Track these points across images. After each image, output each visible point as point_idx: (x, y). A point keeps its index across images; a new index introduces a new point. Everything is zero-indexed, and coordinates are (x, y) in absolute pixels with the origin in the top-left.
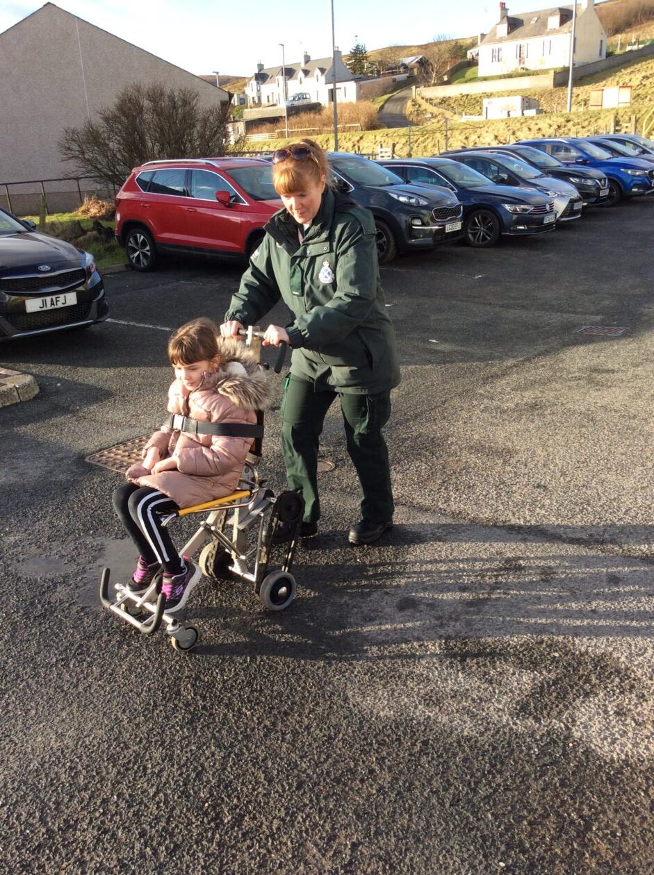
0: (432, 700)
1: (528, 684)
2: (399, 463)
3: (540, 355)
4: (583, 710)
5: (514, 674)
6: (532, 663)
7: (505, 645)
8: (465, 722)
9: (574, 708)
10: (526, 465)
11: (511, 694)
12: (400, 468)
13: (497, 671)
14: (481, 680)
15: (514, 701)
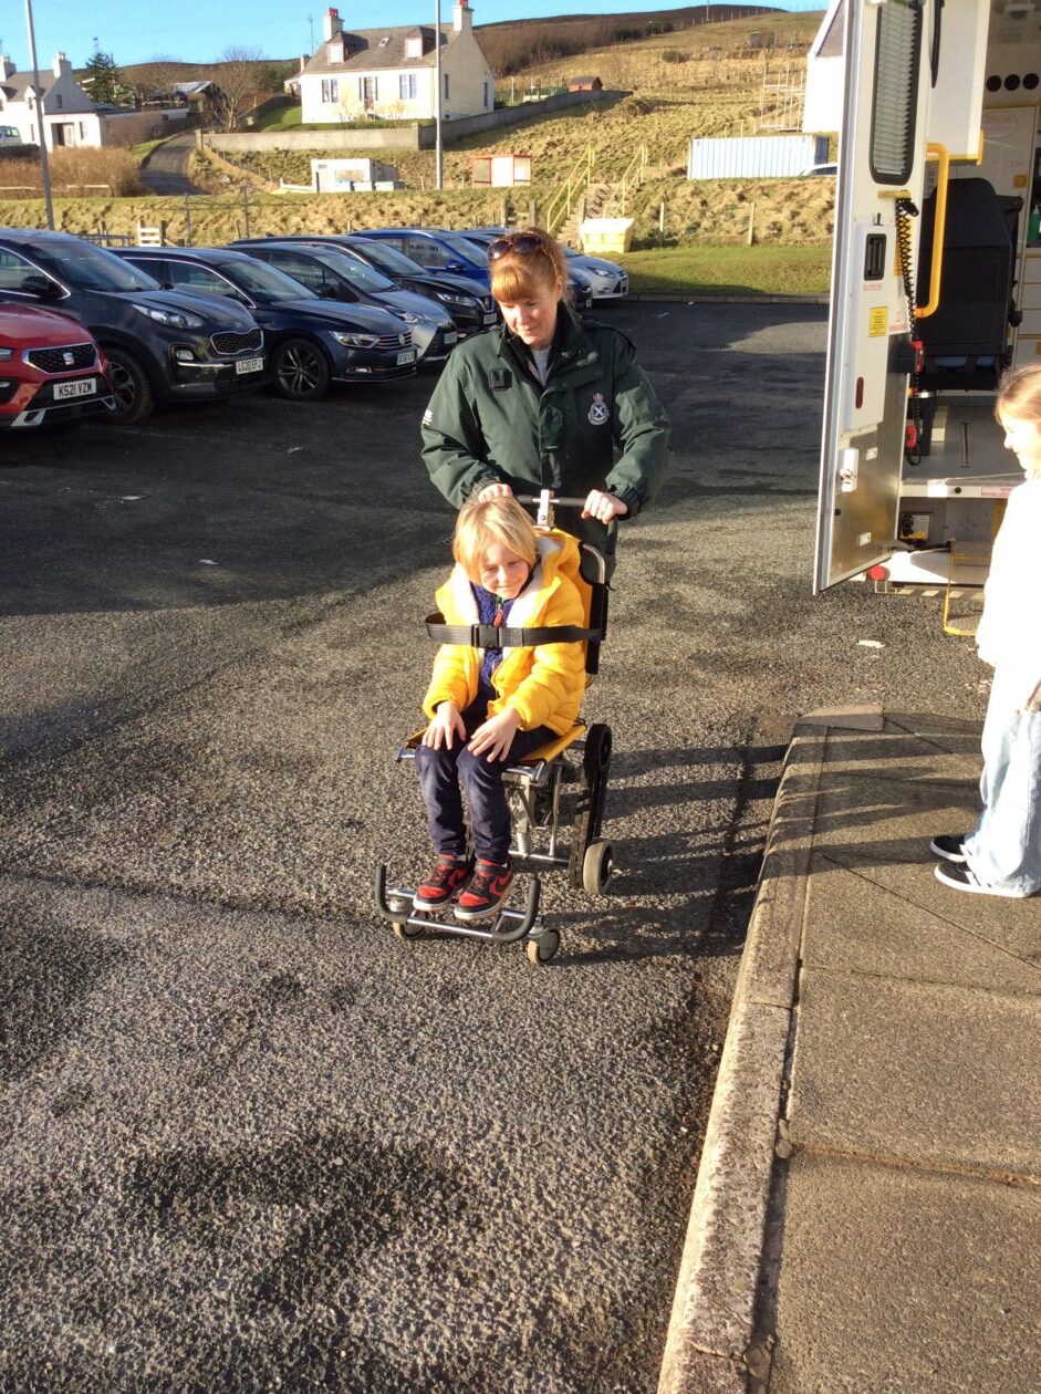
0: (92, 1309)
1: (280, 1235)
2: (106, 799)
3: (380, 583)
4: (373, 1272)
5: (257, 1217)
6: (293, 1186)
7: (249, 1157)
8: (151, 1344)
9: (357, 1271)
10: (334, 785)
11: (246, 1264)
12: (108, 809)
13: (227, 1218)
14: (194, 1242)
15: (250, 1279)
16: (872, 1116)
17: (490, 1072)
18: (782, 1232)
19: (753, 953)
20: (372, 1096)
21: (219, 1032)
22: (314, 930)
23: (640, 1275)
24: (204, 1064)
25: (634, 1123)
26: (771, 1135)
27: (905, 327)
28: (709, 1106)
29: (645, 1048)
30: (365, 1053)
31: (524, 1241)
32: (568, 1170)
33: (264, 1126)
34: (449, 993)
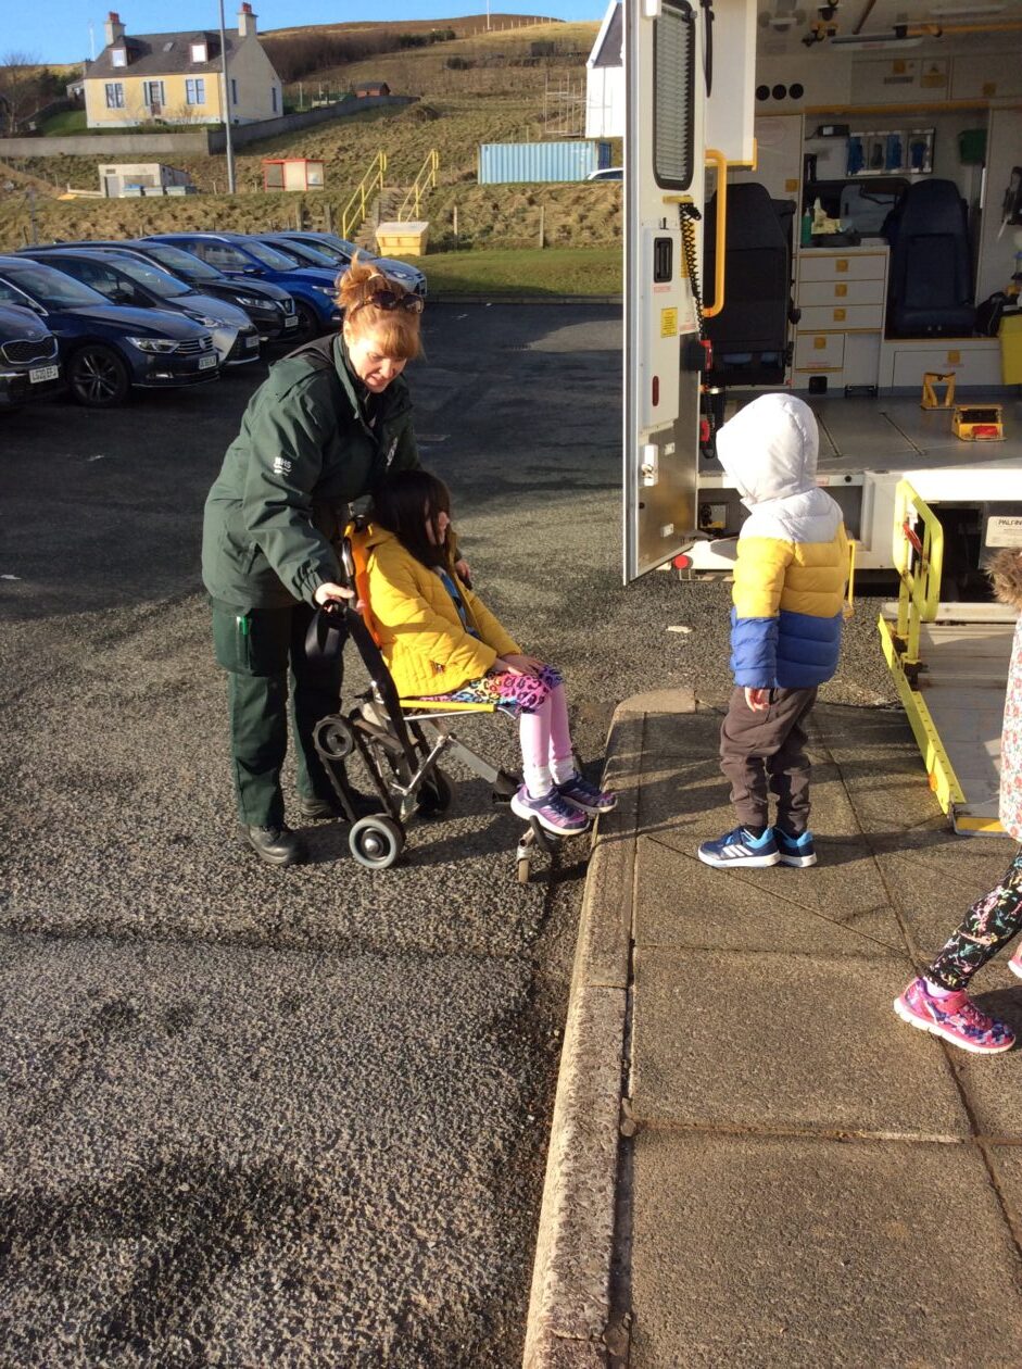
1: (128, 1269)
4: (227, 1296)
5: (102, 1254)
6: (138, 1218)
7: (90, 1193)
9: (211, 1297)
11: (93, 1303)
13: (70, 1258)
14: (36, 1287)
15: (99, 1318)
16: (709, 1088)
17: (335, 1081)
18: (632, 1209)
19: (587, 937)
20: (215, 1118)
21: (50, 1067)
22: (144, 953)
23: (496, 1267)
24: (36, 1101)
25: (482, 1117)
26: (616, 1115)
27: (694, 326)
28: (554, 1092)
29: (488, 1040)
30: (206, 1075)
31: (379, 1247)
32: (419, 1171)
33: (104, 1160)
34: (290, 1004)
